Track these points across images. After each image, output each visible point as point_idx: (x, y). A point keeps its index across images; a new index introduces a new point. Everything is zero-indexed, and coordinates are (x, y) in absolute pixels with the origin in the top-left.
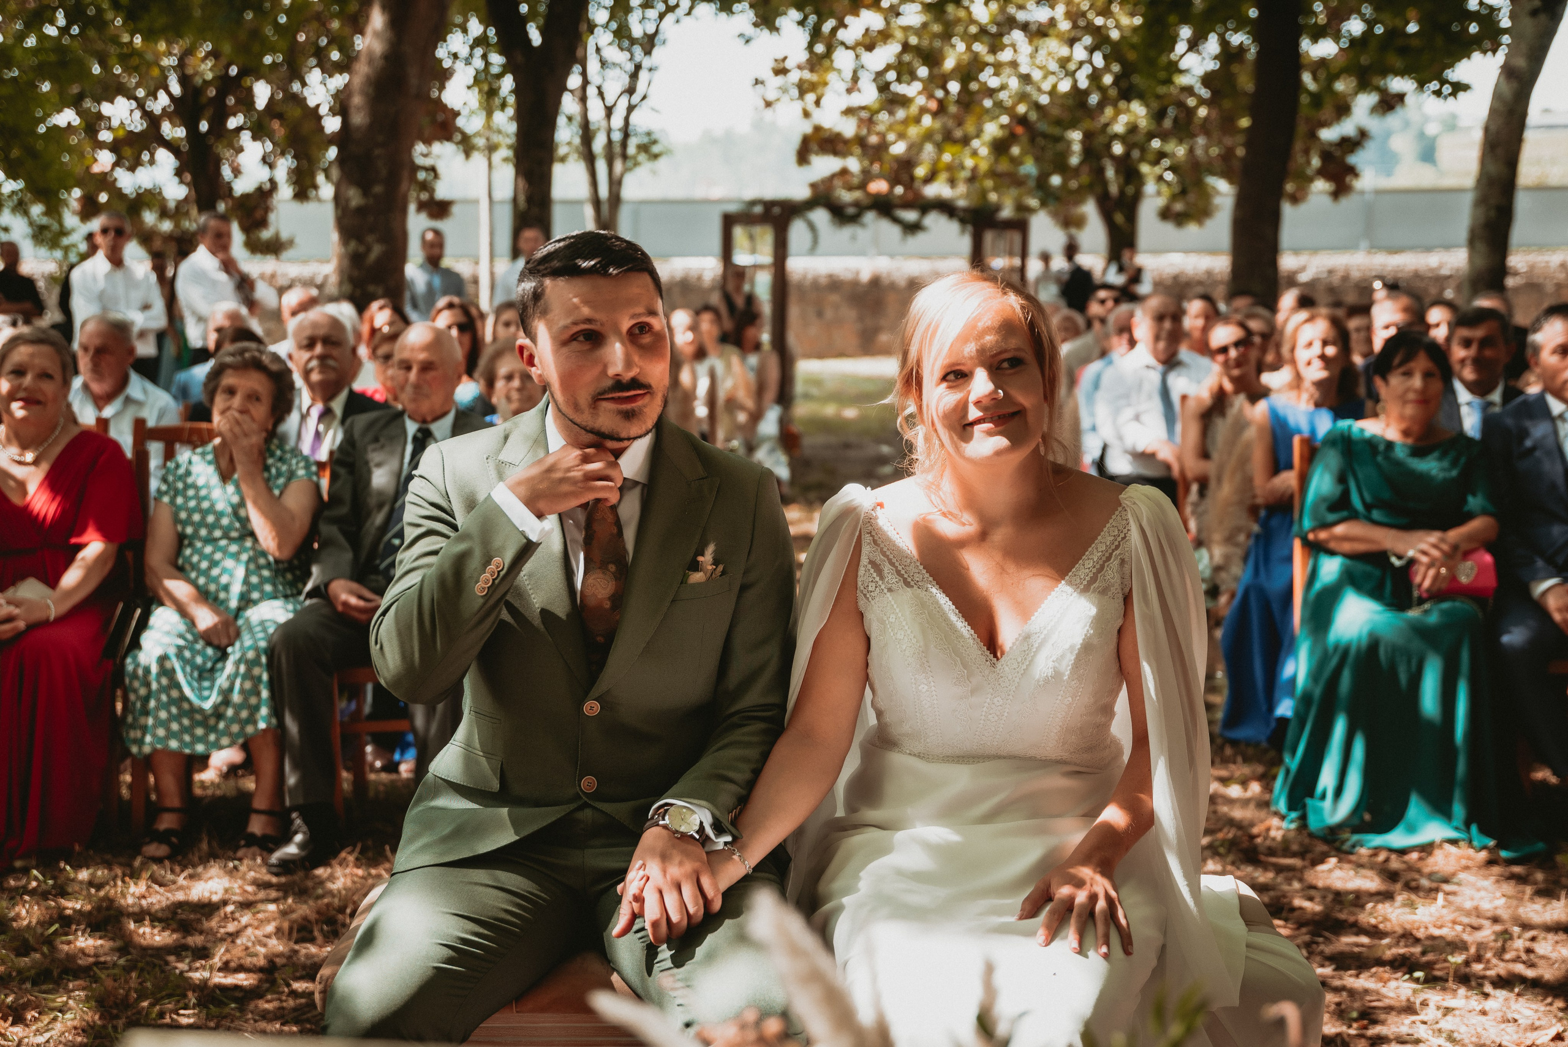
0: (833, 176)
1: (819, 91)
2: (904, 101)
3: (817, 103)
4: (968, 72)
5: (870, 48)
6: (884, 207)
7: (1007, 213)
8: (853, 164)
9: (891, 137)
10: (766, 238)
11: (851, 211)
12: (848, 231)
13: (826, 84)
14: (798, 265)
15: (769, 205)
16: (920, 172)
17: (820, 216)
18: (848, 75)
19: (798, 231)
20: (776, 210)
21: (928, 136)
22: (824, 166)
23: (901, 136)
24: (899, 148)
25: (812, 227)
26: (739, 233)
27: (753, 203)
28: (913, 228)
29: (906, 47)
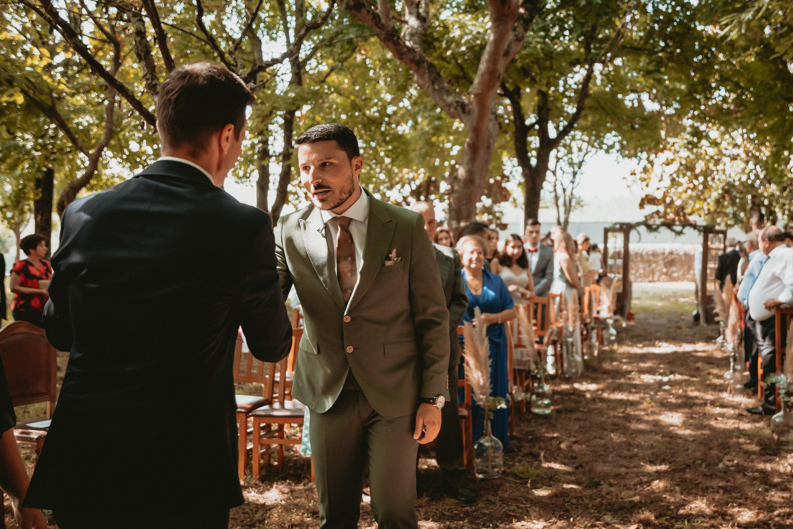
0: (653, 213)
1: (647, 181)
2: (680, 184)
3: (647, 185)
4: (706, 173)
5: (668, 164)
6: (669, 225)
7: (722, 227)
8: (661, 208)
9: (675, 198)
10: (620, 237)
11: (654, 227)
12: (654, 234)
13: (650, 178)
14: (633, 247)
15: (622, 225)
16: (688, 211)
17: (642, 229)
18: (659, 175)
19: (633, 234)
20: (625, 227)
21: (691, 197)
22: (650, 209)
23: (679, 198)
24: (678, 203)
25: (639, 233)
26: (610, 234)
27: (616, 224)
28: (680, 233)
29: (681, 164)
